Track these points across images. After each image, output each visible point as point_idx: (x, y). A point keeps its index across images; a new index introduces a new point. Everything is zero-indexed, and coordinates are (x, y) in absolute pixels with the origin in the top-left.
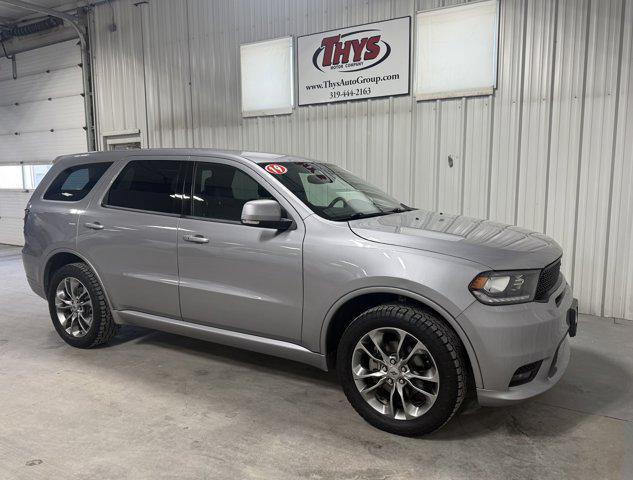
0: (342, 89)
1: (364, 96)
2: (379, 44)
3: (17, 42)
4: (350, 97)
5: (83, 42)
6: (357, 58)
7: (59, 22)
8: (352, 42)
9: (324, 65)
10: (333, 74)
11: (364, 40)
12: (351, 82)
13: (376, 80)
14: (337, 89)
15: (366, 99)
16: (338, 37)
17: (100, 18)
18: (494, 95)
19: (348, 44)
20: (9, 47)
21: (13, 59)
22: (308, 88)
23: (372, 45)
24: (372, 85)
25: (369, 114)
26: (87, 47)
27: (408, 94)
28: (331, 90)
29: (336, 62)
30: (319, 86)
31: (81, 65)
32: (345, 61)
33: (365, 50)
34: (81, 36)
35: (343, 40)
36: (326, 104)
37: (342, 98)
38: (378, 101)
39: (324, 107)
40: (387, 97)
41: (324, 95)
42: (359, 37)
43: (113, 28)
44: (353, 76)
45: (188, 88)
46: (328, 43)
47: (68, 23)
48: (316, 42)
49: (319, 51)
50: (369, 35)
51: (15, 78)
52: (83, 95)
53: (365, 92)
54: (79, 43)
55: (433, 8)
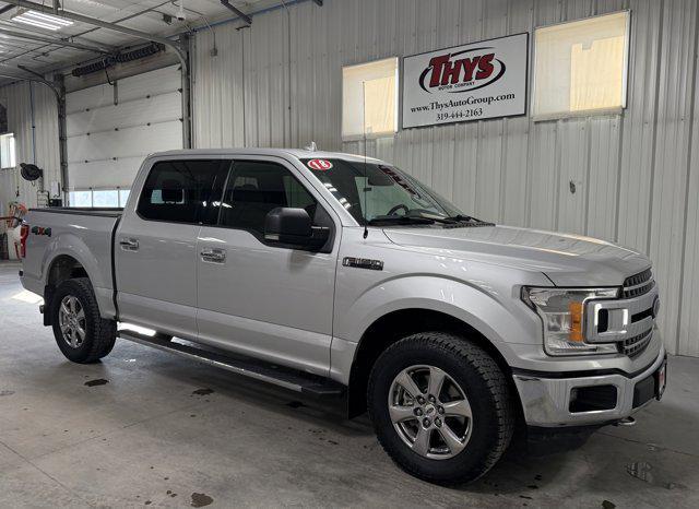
0: (450, 110)
1: (474, 117)
2: (494, 62)
3: (119, 68)
4: (460, 119)
5: (185, 67)
6: (468, 78)
7: (161, 47)
8: (463, 61)
9: (431, 86)
10: (441, 95)
11: (476, 59)
12: (460, 103)
13: (489, 100)
14: (445, 110)
15: (476, 121)
16: (448, 57)
17: (202, 43)
18: (622, 115)
19: (458, 63)
20: (111, 73)
21: (115, 85)
22: (413, 110)
23: (485, 65)
24: (483, 105)
25: (481, 136)
26: (188, 73)
27: (525, 115)
28: (438, 111)
29: (445, 82)
30: (425, 108)
31: (181, 90)
32: (455, 81)
33: (477, 69)
34: (183, 61)
35: (453, 60)
36: (432, 126)
37: (450, 120)
38: (490, 122)
39: (430, 130)
40: (502, 118)
41: (431, 118)
42: (471, 56)
43: (215, 52)
44: (463, 97)
45: (287, 111)
46: (436, 63)
47: (170, 49)
48: (424, 62)
49: (426, 71)
50: (481, 53)
51: (116, 104)
52: (182, 120)
53: (475, 113)
54: (180, 68)
55: (554, 23)
